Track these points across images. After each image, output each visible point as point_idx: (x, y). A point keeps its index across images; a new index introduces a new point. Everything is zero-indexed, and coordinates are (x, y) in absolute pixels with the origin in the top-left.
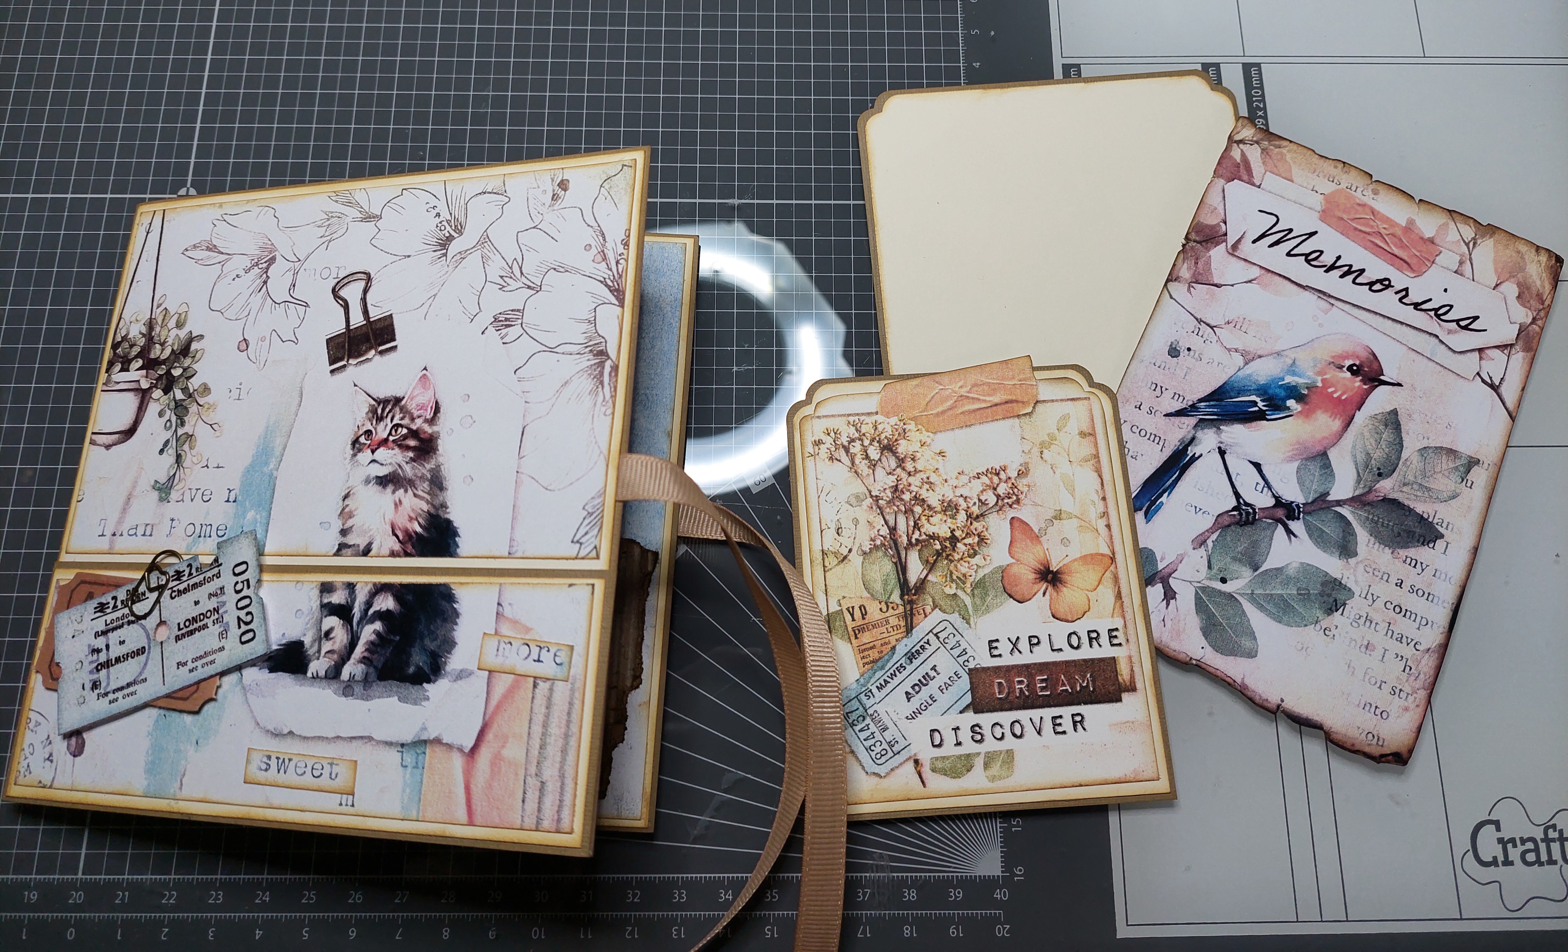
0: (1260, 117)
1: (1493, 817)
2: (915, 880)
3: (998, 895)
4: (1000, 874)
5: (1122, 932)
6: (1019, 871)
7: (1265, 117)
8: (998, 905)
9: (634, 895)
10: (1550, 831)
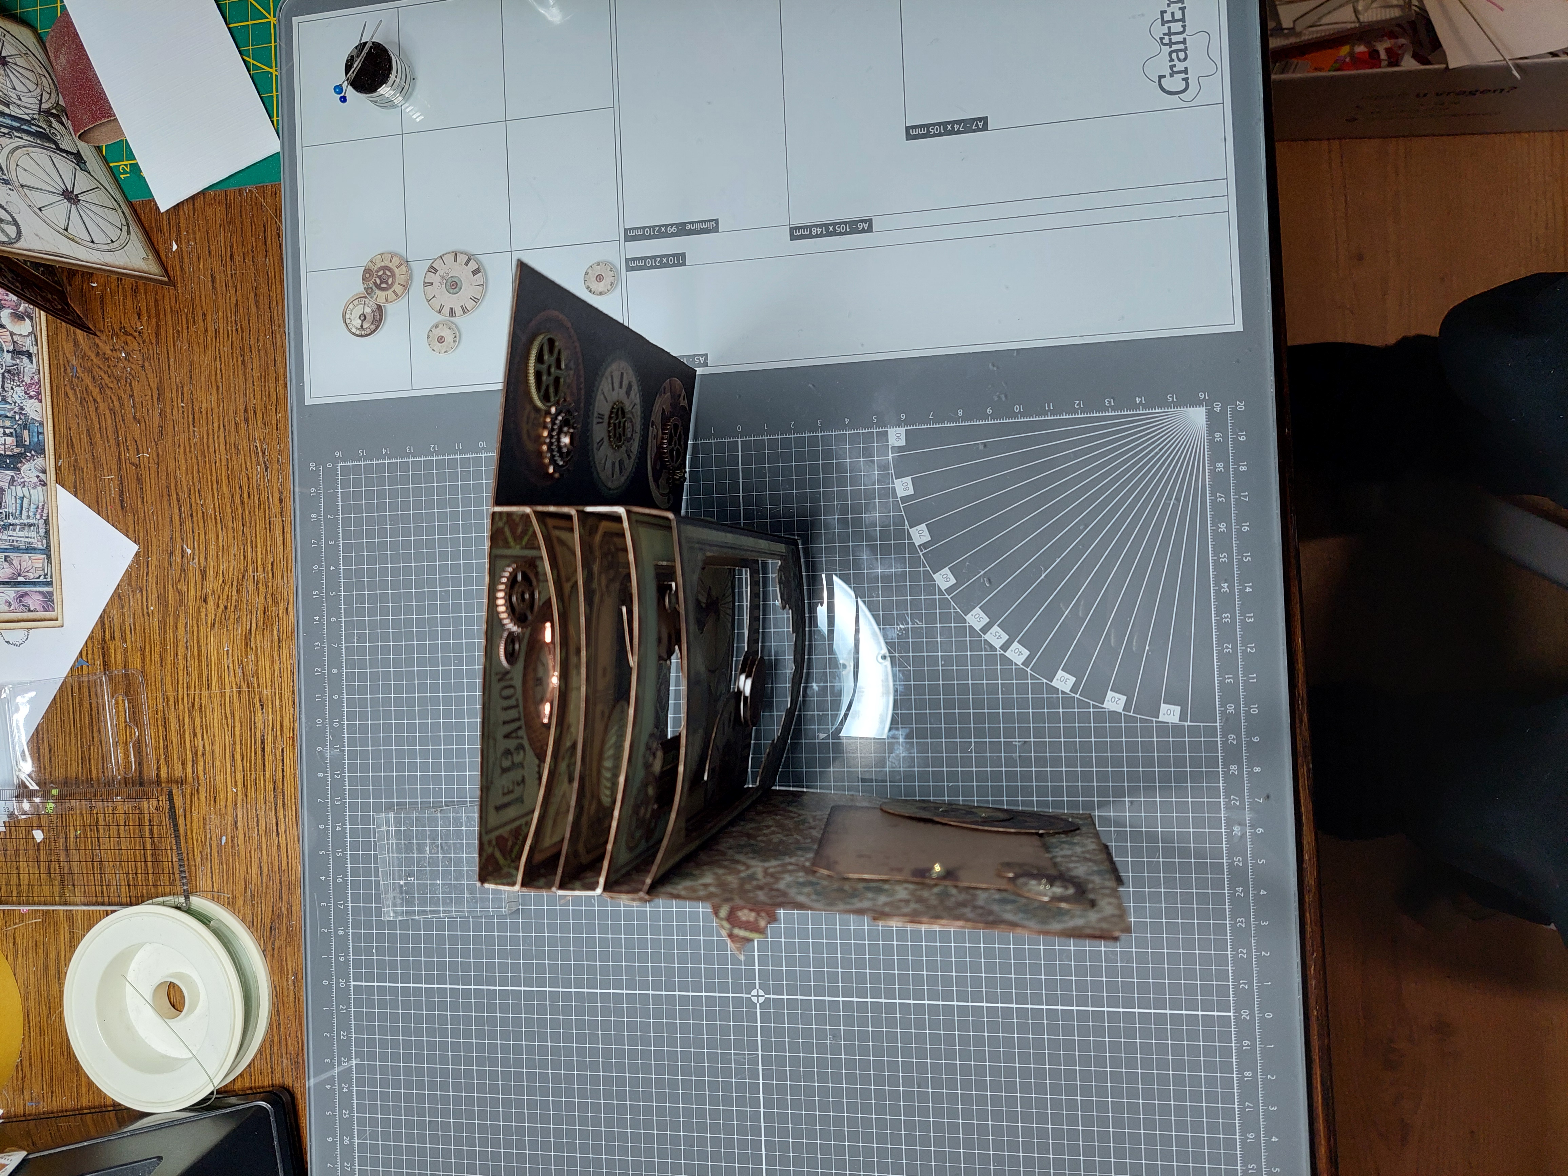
0: (666, 229)
1: (1157, 80)
2: (1210, 464)
3: (1218, 409)
4: (1204, 408)
5: (1239, 327)
6: (1202, 396)
7: (666, 226)
8: (1224, 409)
9: (1227, 648)
10: (1164, 41)
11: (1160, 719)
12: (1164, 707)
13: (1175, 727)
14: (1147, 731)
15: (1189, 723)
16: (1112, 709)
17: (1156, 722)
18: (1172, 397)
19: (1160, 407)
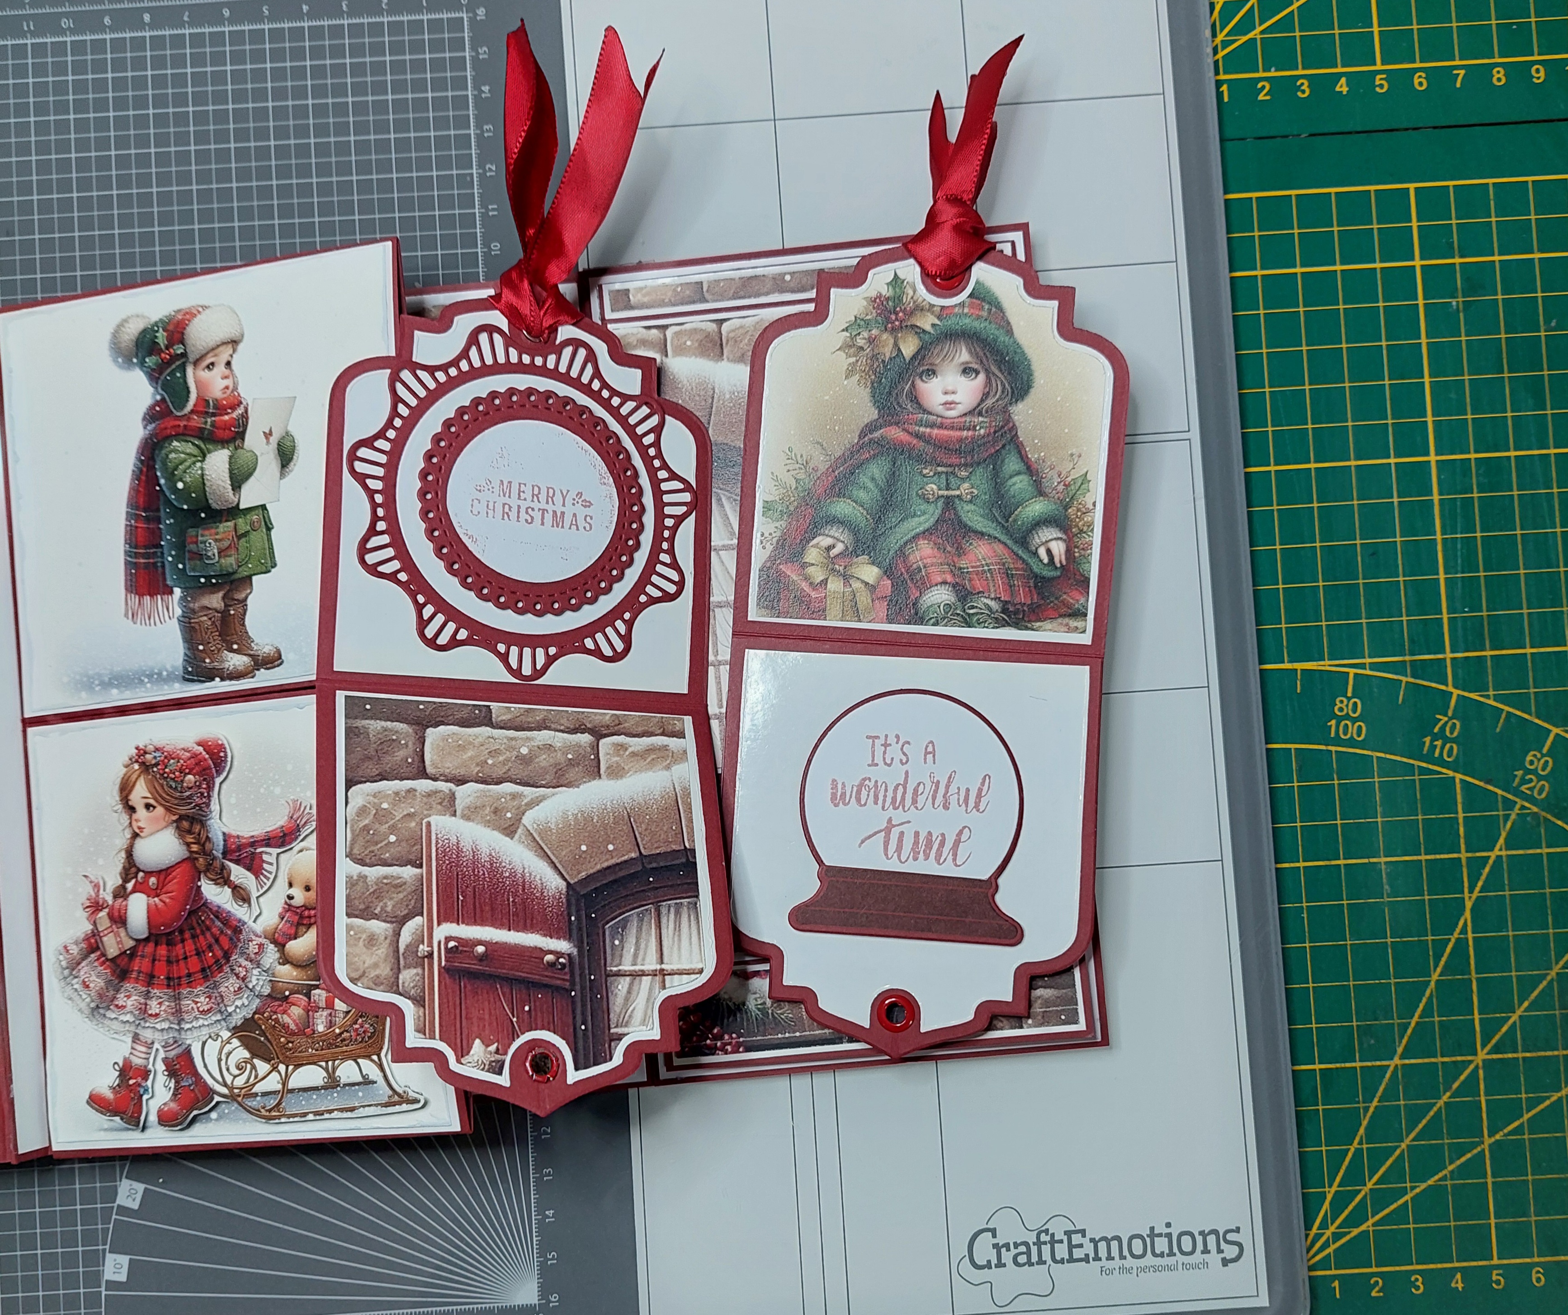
1: (990, 1226)
4: (537, 1302)
6: (554, 1298)
10: (1043, 1235)
11: (108, 1255)
12: (124, 1260)
13: (98, 1275)
14: (90, 1238)
15: (104, 1293)
16: (120, 1190)
17: (104, 1250)
18: (553, 1259)
19: (540, 1243)
